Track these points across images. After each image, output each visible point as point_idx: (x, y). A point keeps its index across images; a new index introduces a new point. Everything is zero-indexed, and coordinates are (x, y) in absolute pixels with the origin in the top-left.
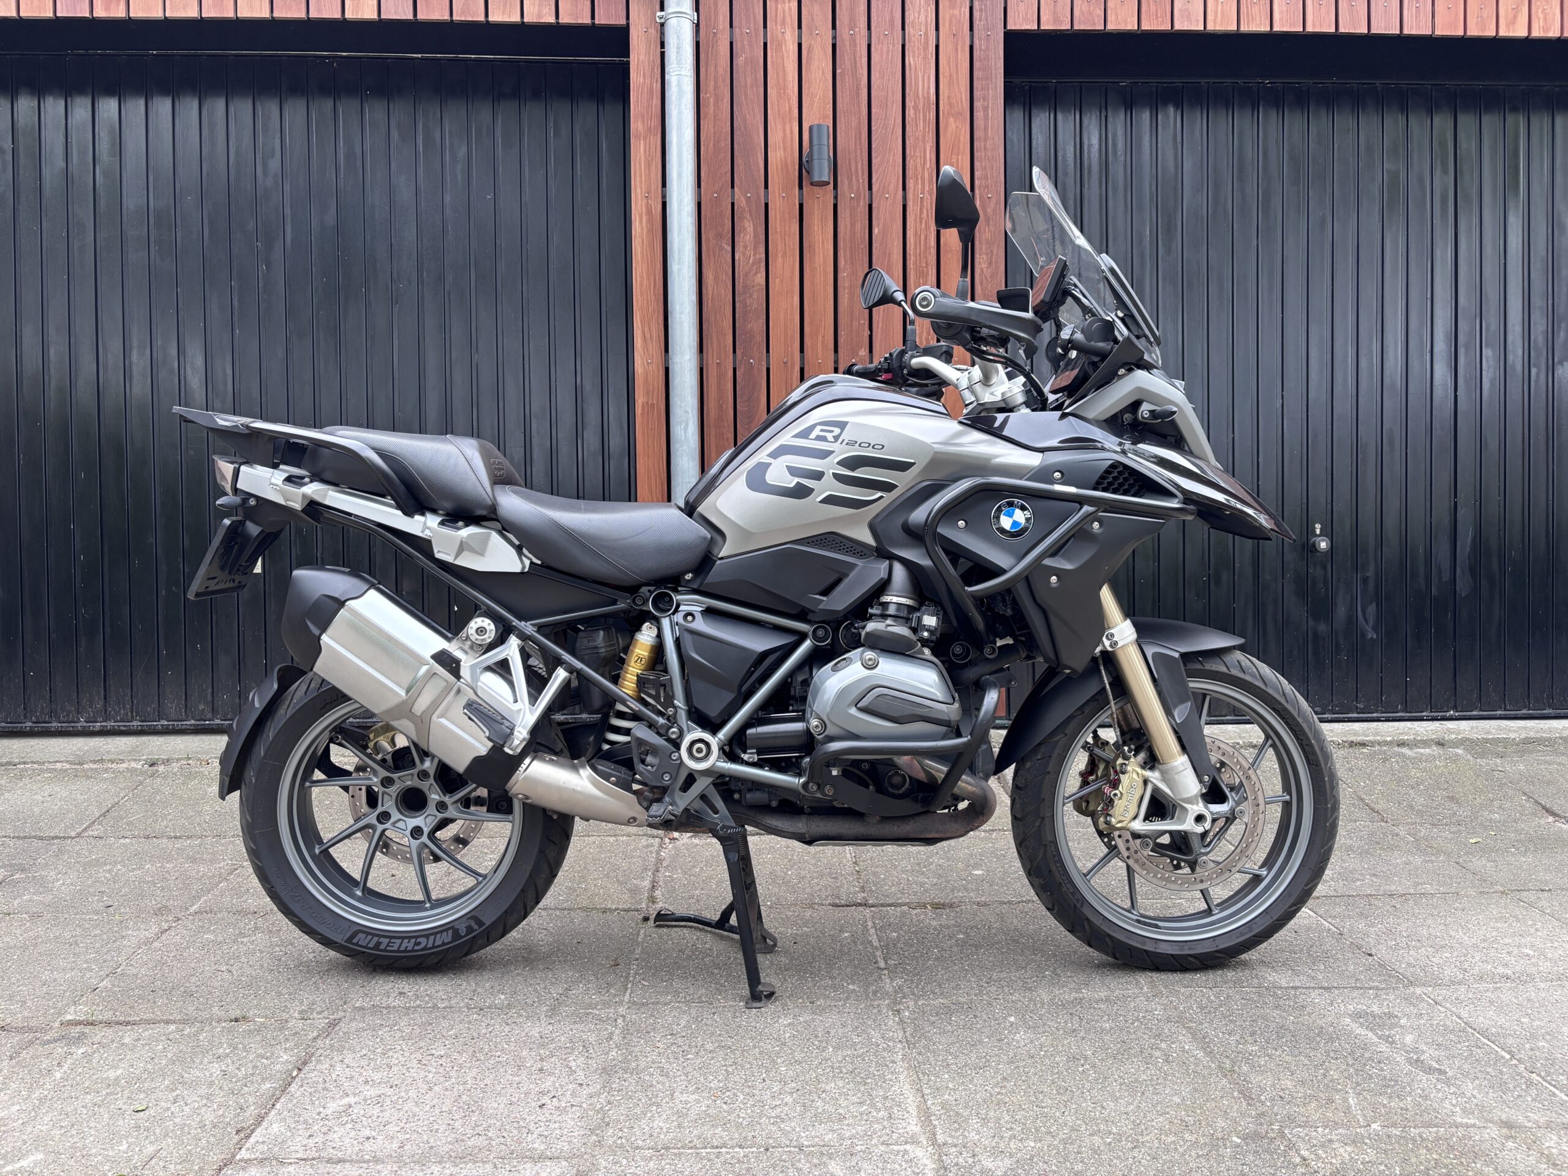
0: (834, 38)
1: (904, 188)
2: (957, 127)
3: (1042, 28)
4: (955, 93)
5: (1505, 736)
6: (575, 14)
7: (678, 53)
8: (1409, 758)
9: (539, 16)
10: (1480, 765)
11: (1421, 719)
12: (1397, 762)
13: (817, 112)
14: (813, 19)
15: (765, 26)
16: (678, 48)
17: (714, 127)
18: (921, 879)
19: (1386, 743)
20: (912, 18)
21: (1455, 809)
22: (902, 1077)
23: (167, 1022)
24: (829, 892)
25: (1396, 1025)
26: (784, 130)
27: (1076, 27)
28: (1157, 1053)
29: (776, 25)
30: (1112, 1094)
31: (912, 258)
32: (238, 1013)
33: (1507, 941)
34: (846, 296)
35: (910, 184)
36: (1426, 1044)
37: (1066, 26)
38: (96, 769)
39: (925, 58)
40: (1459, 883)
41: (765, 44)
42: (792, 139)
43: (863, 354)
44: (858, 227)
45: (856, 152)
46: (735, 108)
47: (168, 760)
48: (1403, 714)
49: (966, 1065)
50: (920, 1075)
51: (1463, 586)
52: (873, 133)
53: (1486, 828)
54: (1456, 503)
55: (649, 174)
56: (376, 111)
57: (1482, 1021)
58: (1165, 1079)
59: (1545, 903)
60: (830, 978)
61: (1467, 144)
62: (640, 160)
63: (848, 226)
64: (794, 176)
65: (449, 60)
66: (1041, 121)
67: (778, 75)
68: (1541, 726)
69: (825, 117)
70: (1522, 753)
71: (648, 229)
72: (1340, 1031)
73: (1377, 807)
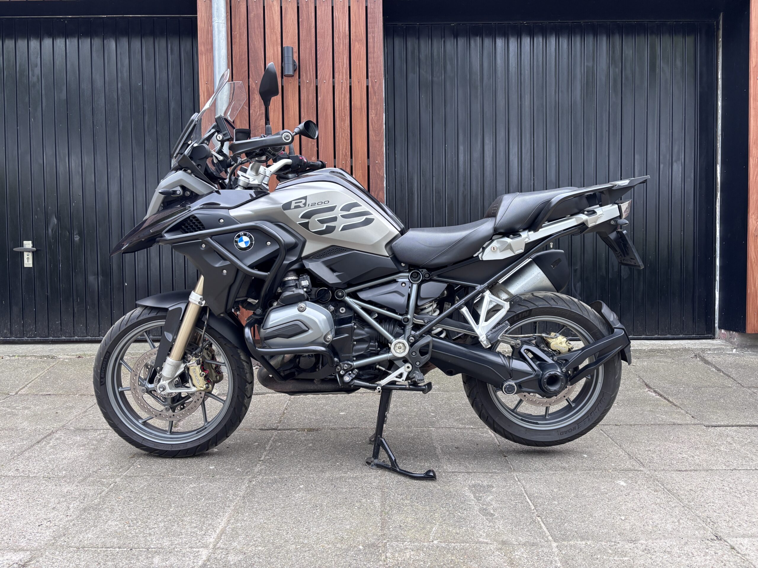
0: (298, 3)
1: (333, 78)
2: (359, 47)
4: (359, 29)
5: (640, 348)
7: (218, 12)
13: (290, 41)
16: (217, 9)
17: (239, 48)
18: (312, 416)
22: (226, 514)
24: (263, 423)
25: (489, 491)
26: (274, 50)
28: (358, 504)
30: (319, 524)
31: (337, 112)
35: (336, 75)
36: (496, 501)
39: (343, 13)
41: (264, 7)
42: (277, 54)
43: (314, 159)
44: (311, 97)
45: (309, 60)
46: (249, 39)
49: (261, 508)
50: (235, 514)
51: (624, 274)
52: (318, 50)
55: (208, 73)
56: (85, 41)
57: (534, 490)
58: (351, 517)
62: (203, 65)
63: (306, 97)
64: (279, 72)
65: (120, 18)
67: (270, 22)
69: (294, 43)
71: (207, 99)
72: (458, 494)
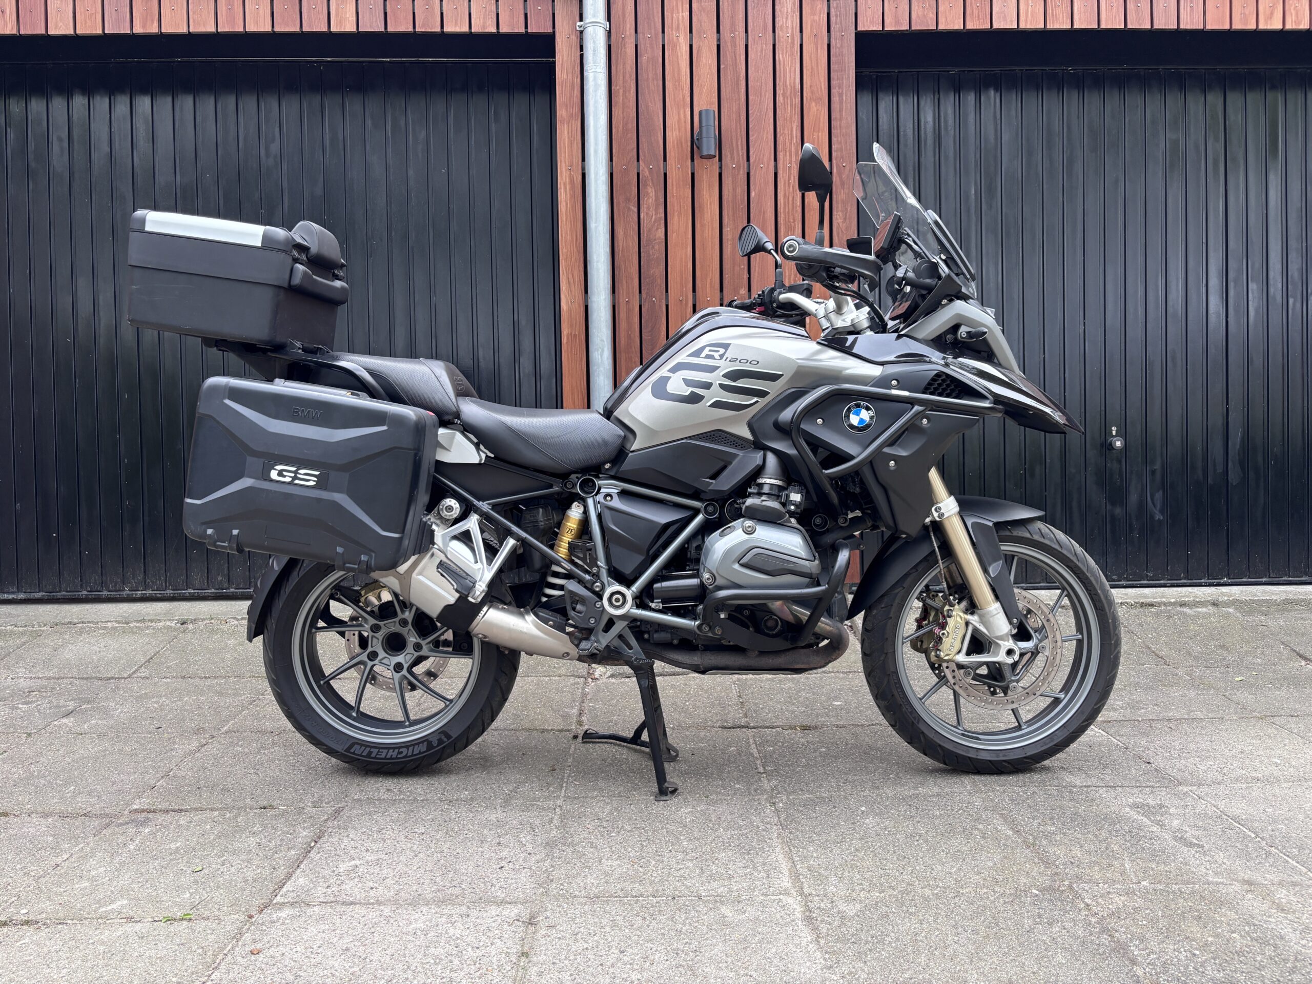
0: (719, 40)
1: (775, 160)
2: (817, 110)
3: (886, 29)
4: (816, 81)
5: (1268, 598)
6: (511, 24)
7: (594, 54)
8: (1189, 616)
9: (484, 26)
10: (1247, 621)
11: (1200, 585)
12: (1179, 619)
13: (705, 100)
14: (701, 25)
15: (663, 32)
16: (594, 50)
17: (623, 113)
18: (792, 708)
19: (1171, 604)
20: (781, 23)
21: (1225, 655)
22: (777, 850)
23: (212, 810)
24: (719, 717)
25: (1166, 813)
26: (679, 115)
27: (913, 28)
28: (977, 832)
29: (672, 30)
30: (940, 860)
31: (782, 215)
32: (265, 803)
33: (1260, 753)
34: (729, 246)
35: (780, 156)
36: (1189, 826)
37: (905, 27)
38: (139, 627)
39: (792, 55)
40: (1225, 711)
41: (663, 46)
42: (685, 122)
43: (743, 292)
44: (739, 190)
45: (736, 131)
46: (639, 98)
47: (195, 620)
48: (1185, 581)
49: (827, 841)
50: (792, 848)
51: (1234, 477)
52: (750, 115)
53: (1249, 670)
54: (1227, 409)
55: (572, 151)
56: (354, 104)
57: (1235, 811)
58: (981, 850)
59: (1293, 726)
60: (721, 779)
61: (1235, 117)
62: (564, 140)
63: (731, 191)
64: (687, 150)
65: (411, 62)
66: (886, 103)
67: (673, 71)
68: (1298, 590)
69: (712, 103)
70: (1282, 611)
71: (570, 195)
72: (1121, 817)
73: (1161, 654)
